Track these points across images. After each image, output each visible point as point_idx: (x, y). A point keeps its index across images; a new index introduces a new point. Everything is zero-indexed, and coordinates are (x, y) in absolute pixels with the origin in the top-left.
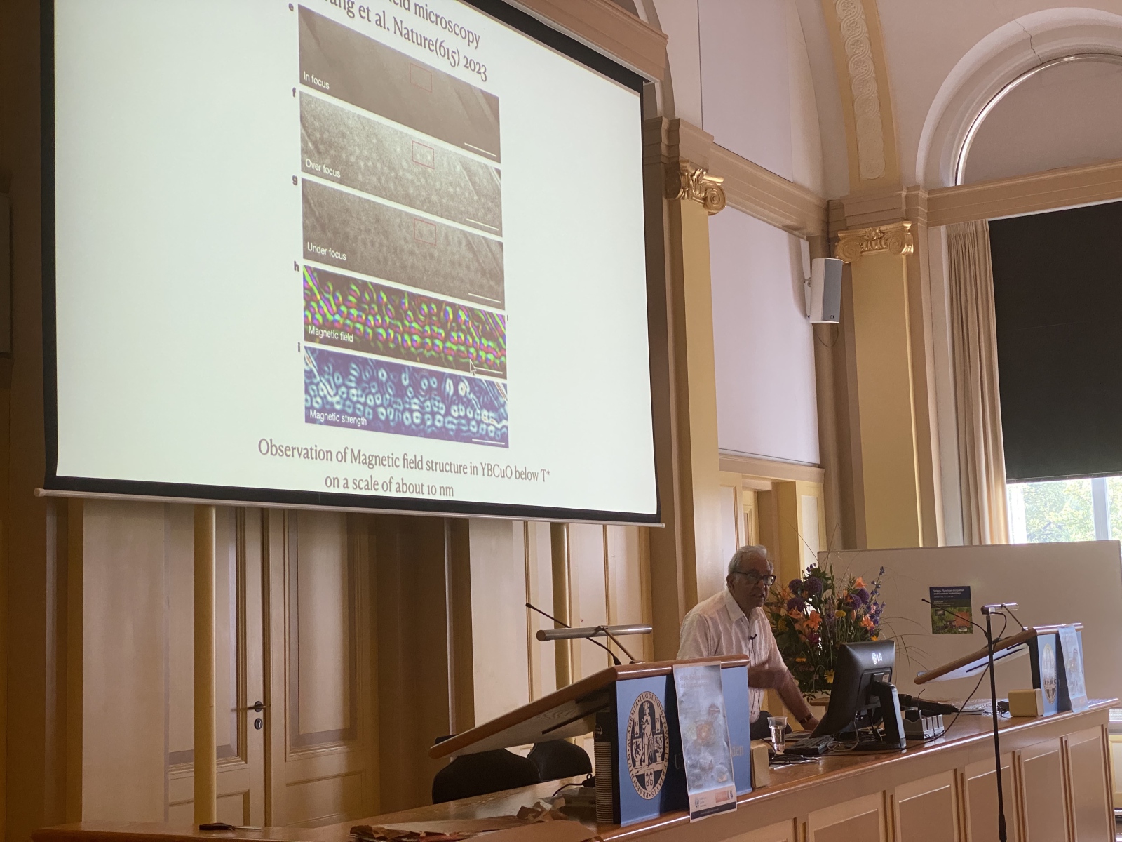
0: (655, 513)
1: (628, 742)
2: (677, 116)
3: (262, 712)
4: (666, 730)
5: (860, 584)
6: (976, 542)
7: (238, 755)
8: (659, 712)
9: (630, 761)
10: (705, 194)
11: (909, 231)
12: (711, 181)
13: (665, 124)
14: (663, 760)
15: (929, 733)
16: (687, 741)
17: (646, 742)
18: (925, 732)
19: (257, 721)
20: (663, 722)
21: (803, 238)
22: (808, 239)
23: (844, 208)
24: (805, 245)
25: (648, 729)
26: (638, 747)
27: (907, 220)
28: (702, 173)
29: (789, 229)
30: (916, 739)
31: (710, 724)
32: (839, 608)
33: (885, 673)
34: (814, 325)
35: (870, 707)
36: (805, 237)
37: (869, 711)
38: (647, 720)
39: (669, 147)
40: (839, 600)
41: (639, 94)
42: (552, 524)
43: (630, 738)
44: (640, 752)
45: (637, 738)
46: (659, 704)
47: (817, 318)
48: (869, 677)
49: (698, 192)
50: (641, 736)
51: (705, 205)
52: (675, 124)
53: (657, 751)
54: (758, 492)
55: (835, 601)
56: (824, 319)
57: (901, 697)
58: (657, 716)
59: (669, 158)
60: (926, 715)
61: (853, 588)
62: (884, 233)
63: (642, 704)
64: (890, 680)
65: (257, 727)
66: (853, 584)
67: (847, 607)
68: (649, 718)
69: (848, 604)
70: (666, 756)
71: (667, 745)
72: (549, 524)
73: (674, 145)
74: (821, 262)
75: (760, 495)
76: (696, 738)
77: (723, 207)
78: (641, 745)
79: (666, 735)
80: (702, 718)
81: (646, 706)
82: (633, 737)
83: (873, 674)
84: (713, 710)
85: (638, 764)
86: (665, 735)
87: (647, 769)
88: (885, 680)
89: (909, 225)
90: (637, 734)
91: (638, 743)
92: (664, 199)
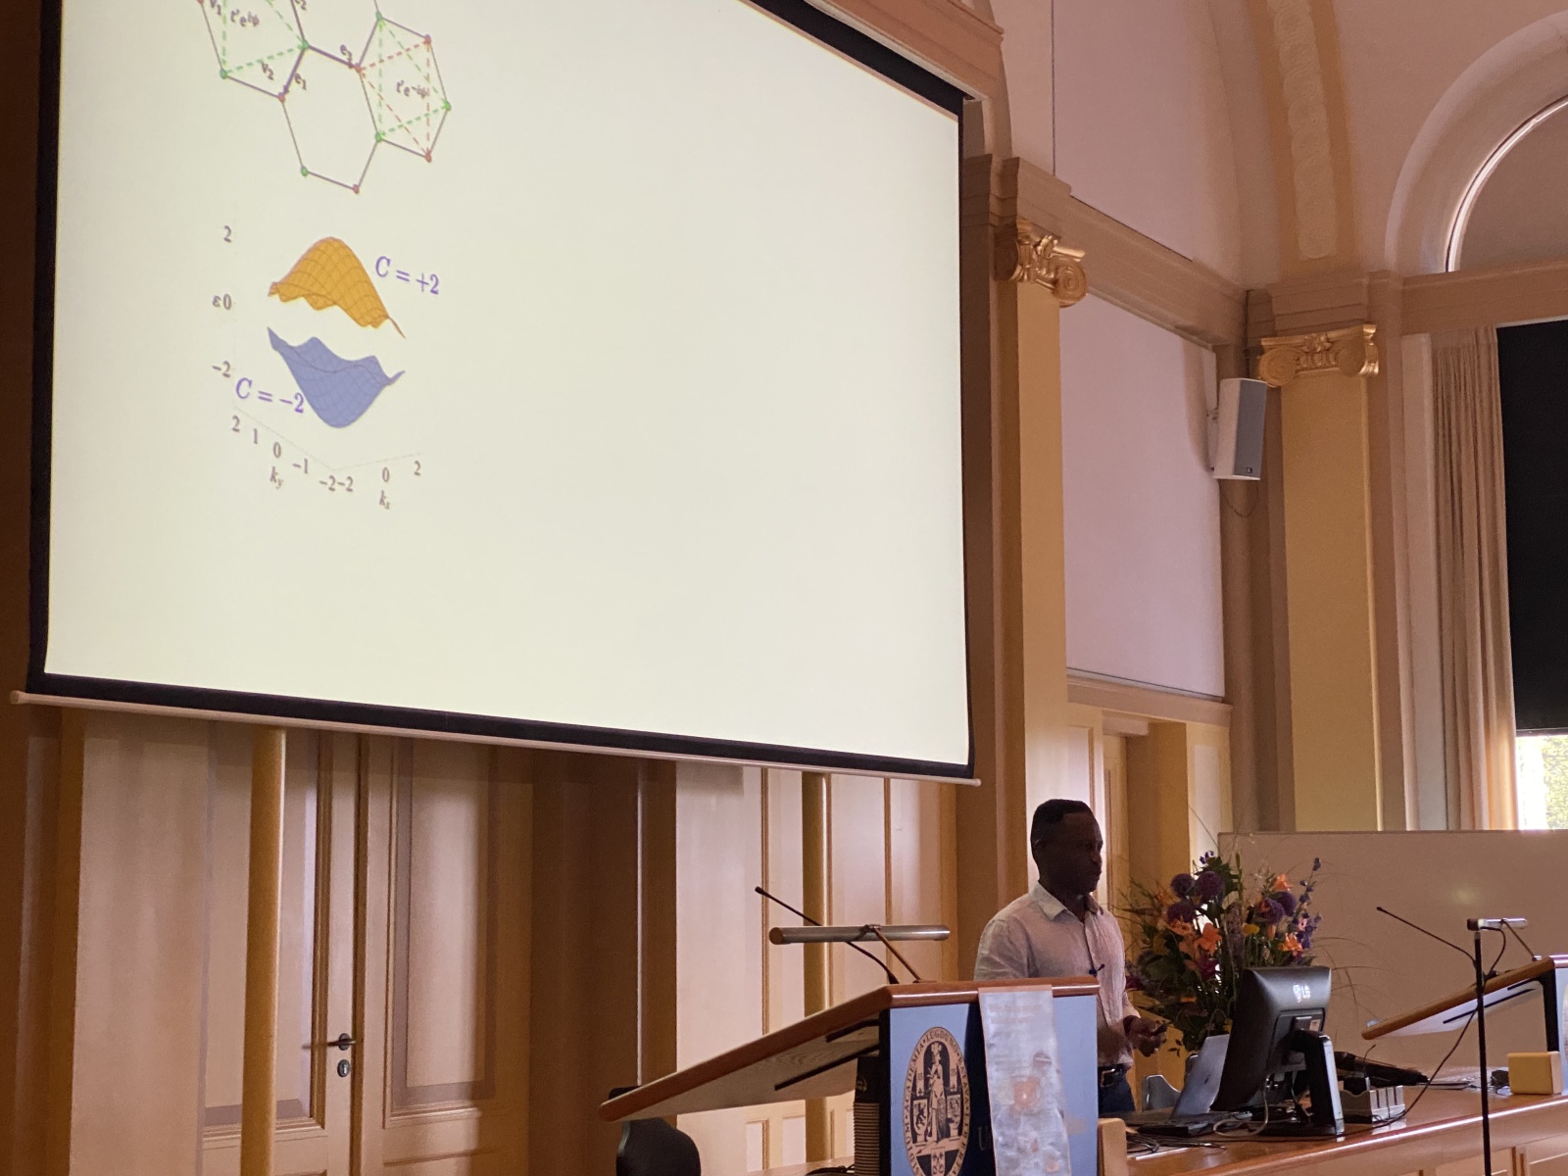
0: (966, 763)
1: (906, 1104)
2: (1015, 153)
3: (350, 1049)
4: (966, 1089)
5: (1281, 884)
6: (1466, 826)
7: (311, 1116)
8: (956, 1061)
9: (909, 1134)
10: (1056, 273)
11: (1373, 339)
12: (1067, 256)
13: (996, 165)
14: (960, 1133)
15: (1380, 1112)
16: (997, 1106)
17: (935, 1105)
18: (1374, 1111)
19: (342, 1064)
20: (962, 1076)
21: (1206, 347)
22: (1215, 349)
23: (1270, 301)
24: (1209, 359)
25: (938, 1086)
26: (921, 1112)
27: (1369, 322)
28: (1052, 241)
29: (1184, 332)
30: (1360, 1121)
31: (1034, 1083)
32: (1249, 920)
33: (1315, 1017)
34: (1221, 482)
35: (1288, 1069)
36: (1210, 345)
37: (1288, 1075)
38: (936, 1072)
39: (1001, 200)
40: (1250, 908)
41: (956, 117)
42: (805, 774)
43: (908, 1098)
44: (925, 1121)
45: (921, 1098)
46: (956, 1047)
47: (1225, 470)
48: (1289, 1022)
49: (1044, 272)
50: (927, 1095)
51: (1055, 292)
52: (1012, 166)
53: (950, 1121)
54: (1126, 738)
55: (1243, 909)
56: (1236, 473)
57: (1338, 1056)
58: (953, 1065)
59: (1001, 218)
60: (1376, 1084)
61: (1271, 890)
62: (1332, 343)
63: (929, 1047)
64: (1322, 1028)
65: (341, 1073)
66: (1272, 884)
67: (1261, 920)
68: (940, 1068)
69: (1263, 915)
70: (966, 1129)
71: (967, 1111)
72: (800, 773)
73: (1010, 197)
74: (1233, 386)
75: (1130, 742)
76: (1012, 1102)
77: (1083, 295)
78: (925, 1111)
79: (967, 1096)
80: (1023, 1073)
81: (936, 1049)
82: (914, 1098)
83: (1294, 1018)
84: (1040, 1060)
85: (920, 1138)
86: (965, 1096)
87: (937, 1148)
88: (1314, 1027)
89: (1373, 331)
90: (920, 1092)
91: (922, 1106)
92: (991, 279)
